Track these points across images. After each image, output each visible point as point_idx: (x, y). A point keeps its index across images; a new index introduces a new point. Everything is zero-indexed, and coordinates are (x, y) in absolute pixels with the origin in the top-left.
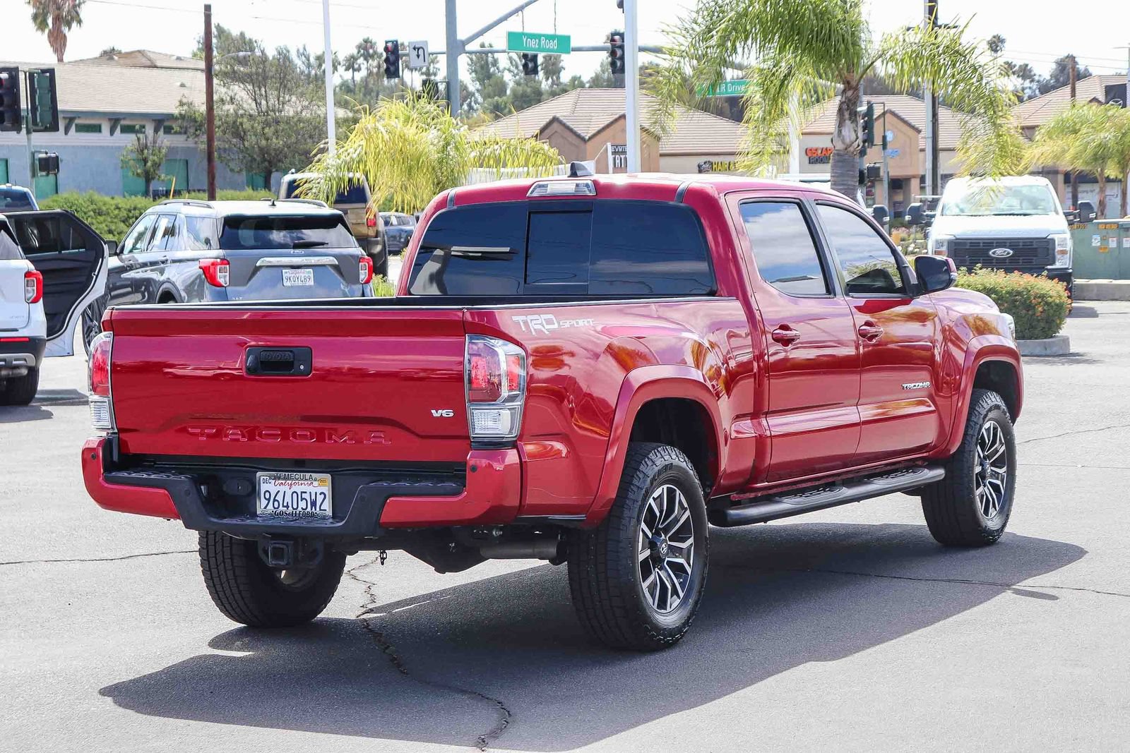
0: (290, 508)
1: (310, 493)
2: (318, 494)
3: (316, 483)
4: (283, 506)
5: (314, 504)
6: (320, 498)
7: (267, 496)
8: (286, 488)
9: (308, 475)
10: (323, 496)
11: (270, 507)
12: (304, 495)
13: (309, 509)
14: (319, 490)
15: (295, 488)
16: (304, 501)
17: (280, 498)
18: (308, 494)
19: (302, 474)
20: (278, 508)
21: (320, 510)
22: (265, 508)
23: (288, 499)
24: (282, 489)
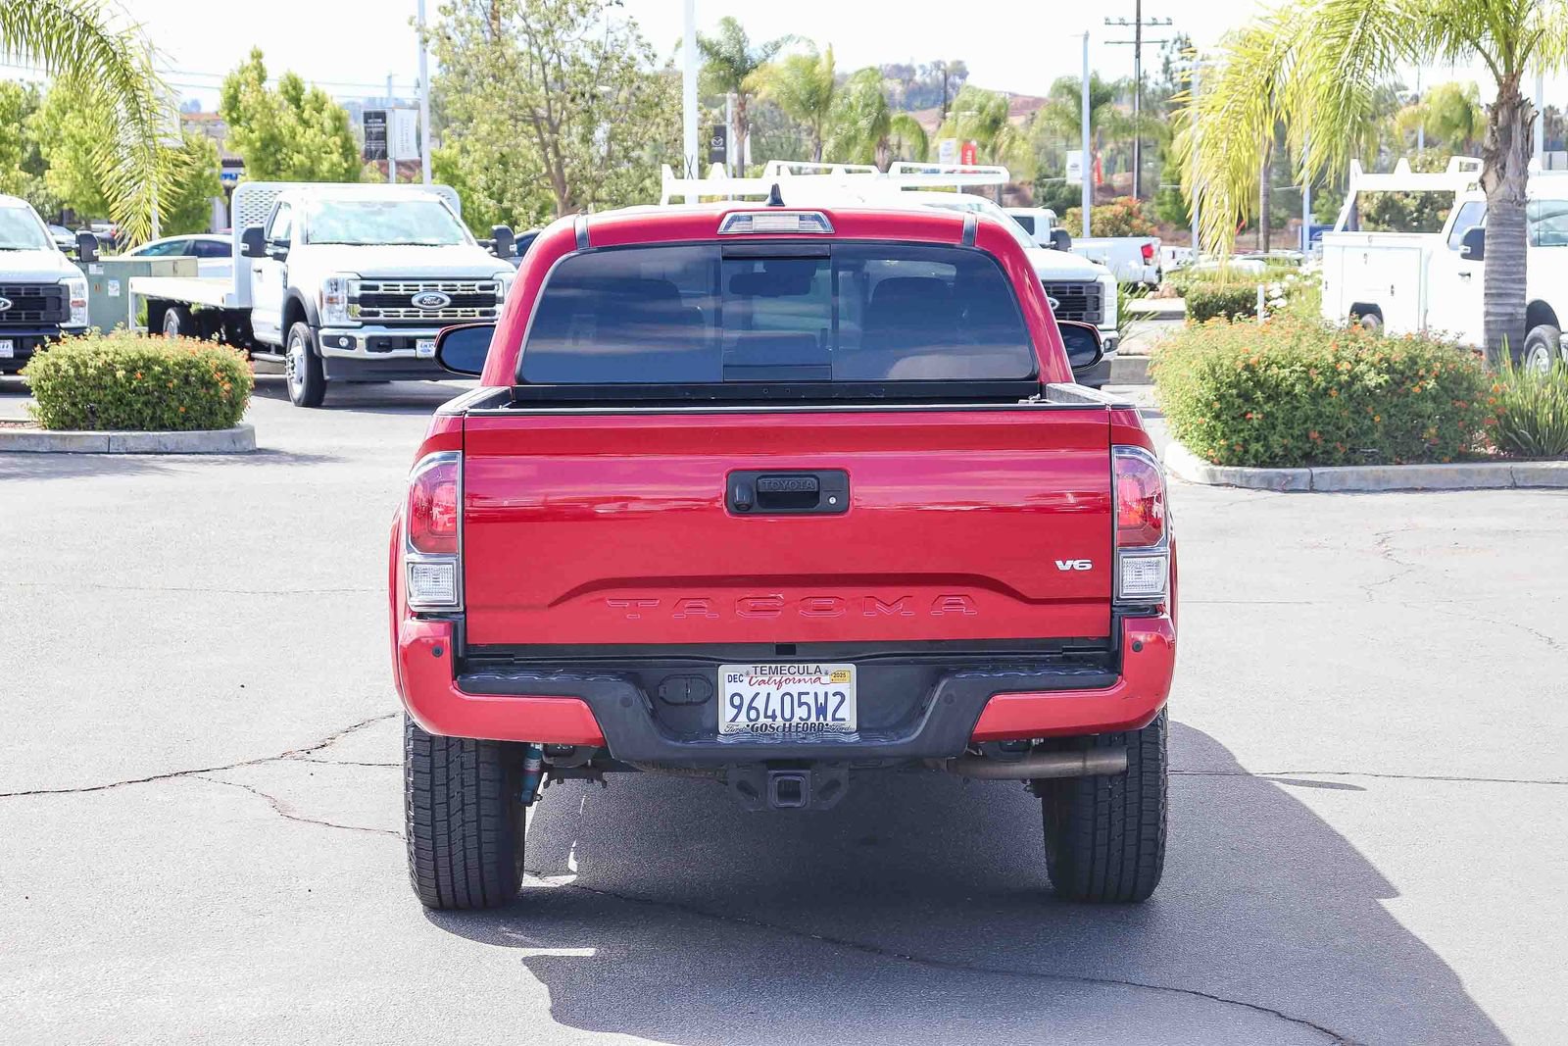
0: (779, 719)
1: (816, 694)
2: (830, 695)
3: (825, 679)
4: (766, 717)
5: (822, 710)
6: (833, 702)
7: (737, 700)
8: (772, 688)
9: (812, 667)
10: (838, 698)
11: (742, 719)
12: (804, 699)
13: (813, 719)
14: (832, 689)
15: (785, 688)
16: (805, 707)
17: (760, 703)
18: (812, 695)
19: (801, 666)
20: (757, 719)
21: (834, 719)
22: (733, 720)
23: (775, 704)
24: (764, 690)
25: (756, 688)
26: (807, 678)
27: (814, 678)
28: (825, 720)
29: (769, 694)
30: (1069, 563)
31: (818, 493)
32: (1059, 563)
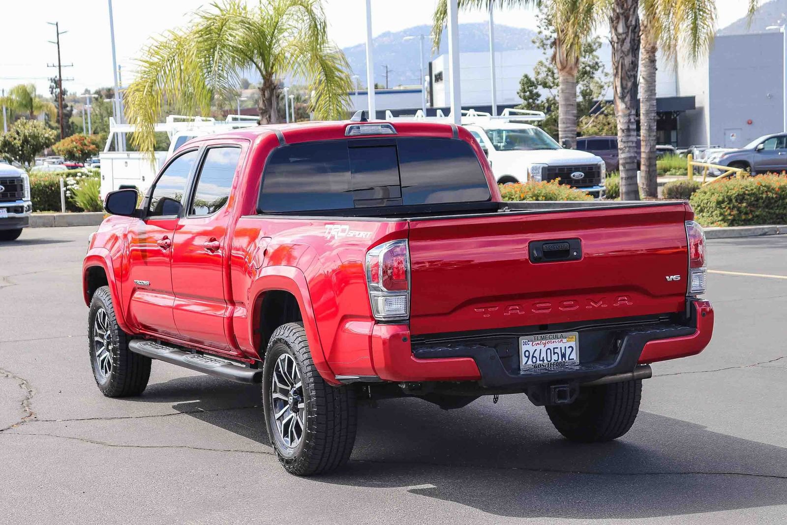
1: (561, 348)
5: (564, 356)
6: (568, 351)
8: (542, 347)
9: (559, 334)
10: (571, 349)
11: (530, 362)
14: (568, 345)
15: (548, 346)
16: (556, 355)
23: (543, 355)
24: (538, 347)
25: (535, 347)
26: (557, 340)
27: (559, 340)
28: (565, 359)
29: (541, 349)
30: (671, 277)
31: (569, 250)
32: (667, 277)
